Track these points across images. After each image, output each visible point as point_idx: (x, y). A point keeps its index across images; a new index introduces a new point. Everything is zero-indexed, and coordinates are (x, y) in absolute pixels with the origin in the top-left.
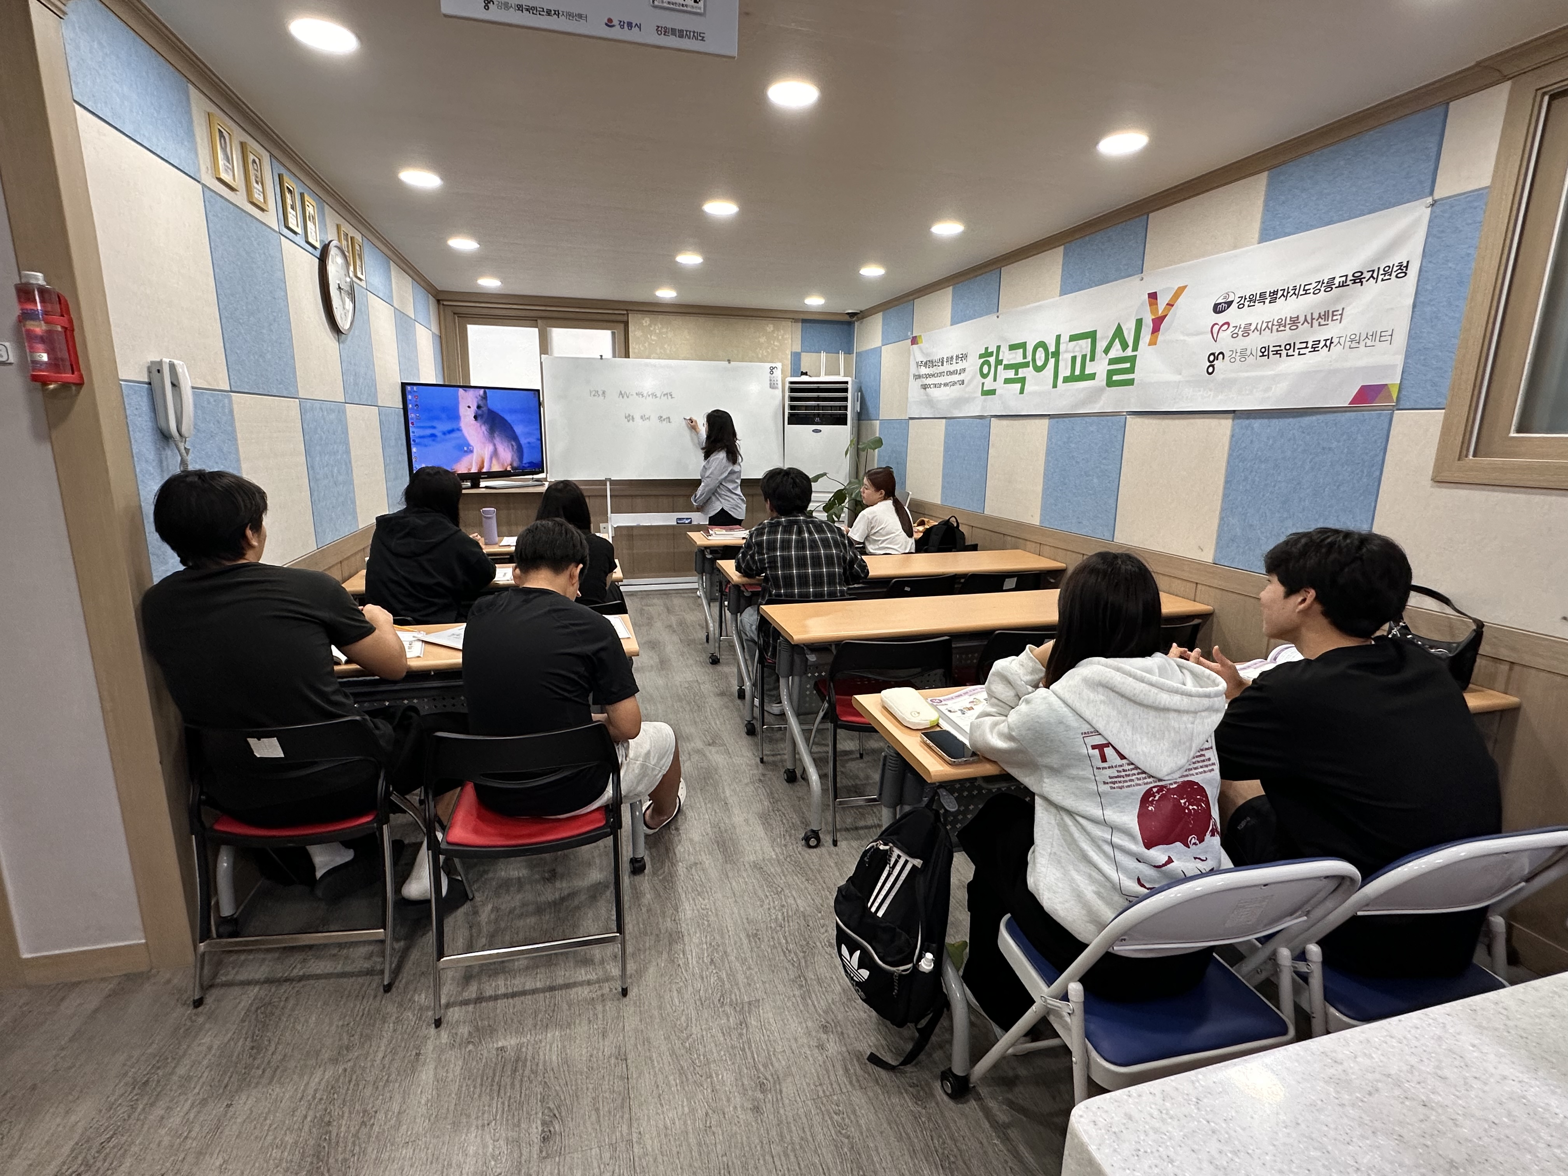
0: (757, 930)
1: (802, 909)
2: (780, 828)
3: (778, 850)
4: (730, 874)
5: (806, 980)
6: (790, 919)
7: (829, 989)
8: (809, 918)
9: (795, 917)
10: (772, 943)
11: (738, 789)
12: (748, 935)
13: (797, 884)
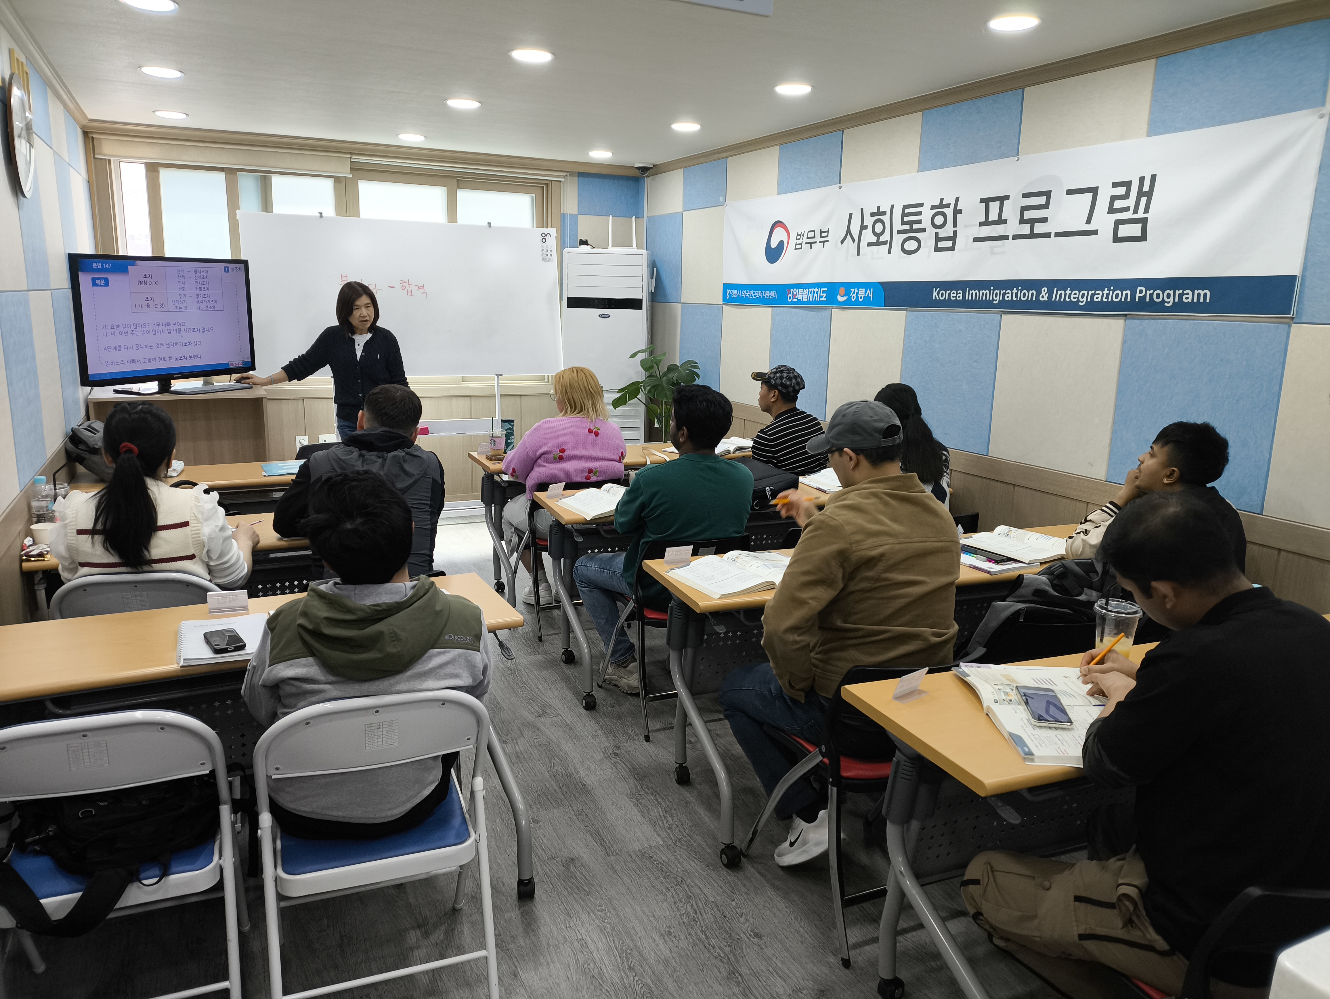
0: (670, 927)
1: (713, 900)
2: (656, 807)
3: (664, 834)
4: (618, 868)
5: (740, 975)
6: (703, 913)
7: (769, 983)
8: (723, 908)
9: (707, 909)
10: (691, 940)
11: (593, 767)
12: (661, 935)
13: (697, 871)
